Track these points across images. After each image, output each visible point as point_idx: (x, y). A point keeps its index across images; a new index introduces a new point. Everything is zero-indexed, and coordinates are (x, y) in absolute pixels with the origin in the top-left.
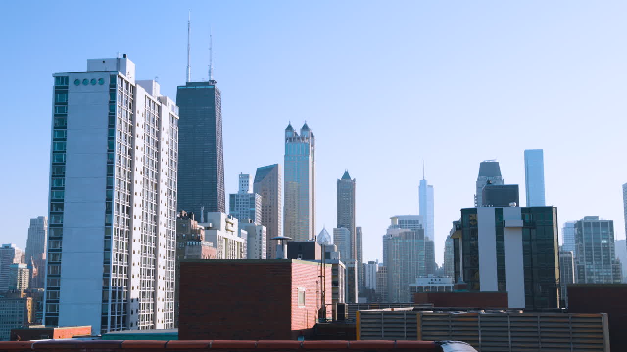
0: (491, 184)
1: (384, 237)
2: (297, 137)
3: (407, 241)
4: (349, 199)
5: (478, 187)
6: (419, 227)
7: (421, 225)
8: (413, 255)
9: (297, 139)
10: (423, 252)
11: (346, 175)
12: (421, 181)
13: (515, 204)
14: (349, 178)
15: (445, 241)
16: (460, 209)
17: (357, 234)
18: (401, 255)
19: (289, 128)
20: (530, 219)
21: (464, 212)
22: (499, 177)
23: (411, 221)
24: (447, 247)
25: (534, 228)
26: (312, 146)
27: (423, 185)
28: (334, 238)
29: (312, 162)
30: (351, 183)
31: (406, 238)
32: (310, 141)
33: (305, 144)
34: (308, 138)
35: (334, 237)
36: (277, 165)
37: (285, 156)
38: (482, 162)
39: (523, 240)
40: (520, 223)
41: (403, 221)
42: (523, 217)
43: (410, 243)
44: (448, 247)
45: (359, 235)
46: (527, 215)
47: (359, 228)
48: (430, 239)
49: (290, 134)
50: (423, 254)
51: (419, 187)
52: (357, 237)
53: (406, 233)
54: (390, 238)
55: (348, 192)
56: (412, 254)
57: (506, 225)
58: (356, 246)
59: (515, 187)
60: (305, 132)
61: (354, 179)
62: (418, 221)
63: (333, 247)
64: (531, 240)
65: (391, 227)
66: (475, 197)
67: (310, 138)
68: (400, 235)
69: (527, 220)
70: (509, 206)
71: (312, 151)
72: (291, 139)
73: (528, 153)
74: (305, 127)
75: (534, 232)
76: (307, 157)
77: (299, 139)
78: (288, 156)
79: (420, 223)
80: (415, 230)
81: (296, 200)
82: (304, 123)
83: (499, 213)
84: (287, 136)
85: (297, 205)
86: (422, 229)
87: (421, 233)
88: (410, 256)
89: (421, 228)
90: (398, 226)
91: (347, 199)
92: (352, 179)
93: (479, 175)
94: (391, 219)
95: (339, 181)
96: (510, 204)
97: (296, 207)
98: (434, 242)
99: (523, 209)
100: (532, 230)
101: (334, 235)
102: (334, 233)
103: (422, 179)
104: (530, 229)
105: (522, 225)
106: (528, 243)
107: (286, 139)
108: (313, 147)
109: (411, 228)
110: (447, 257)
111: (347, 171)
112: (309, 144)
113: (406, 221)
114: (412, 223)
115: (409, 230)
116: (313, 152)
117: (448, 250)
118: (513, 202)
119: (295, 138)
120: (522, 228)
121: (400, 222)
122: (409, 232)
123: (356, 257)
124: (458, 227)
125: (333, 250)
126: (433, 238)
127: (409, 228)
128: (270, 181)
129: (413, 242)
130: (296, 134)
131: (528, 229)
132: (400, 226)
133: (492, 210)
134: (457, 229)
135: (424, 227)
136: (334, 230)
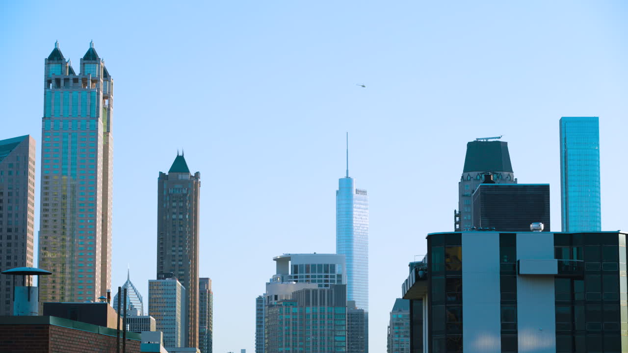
0: (493, 182)
1: (259, 300)
2: (71, 77)
3: (309, 310)
4: (184, 216)
5: (462, 196)
6: (336, 279)
7: (340, 276)
8: (322, 340)
9: (71, 81)
10: (343, 333)
11: (180, 164)
12: (341, 180)
13: (542, 226)
14: (186, 170)
15: (391, 310)
16: (426, 235)
17: (201, 293)
18: (294, 341)
19: (56, 56)
20: (572, 257)
21: (433, 240)
22: (506, 173)
23: (320, 266)
24: (395, 324)
25: (581, 278)
26: (104, 98)
27: (345, 189)
28: (150, 303)
29: (104, 133)
30: (189, 182)
31: (308, 303)
32: (102, 87)
33: (90, 92)
34: (95, 81)
35: (150, 298)
36: (27, 138)
37: (44, 118)
38: (472, 140)
39: (557, 304)
40: (552, 267)
41: (301, 266)
42: (558, 254)
43: (314, 314)
44: (397, 324)
45: (205, 296)
46: (565, 250)
47: (205, 281)
48: (359, 306)
49: (55, 68)
50: (343, 339)
51: (337, 192)
52: (201, 301)
53: (308, 291)
54: (274, 302)
55: (184, 201)
56: (318, 338)
57: (523, 271)
58: (197, 321)
59: (543, 191)
60: (89, 67)
61: (197, 174)
62: (333, 267)
63: (147, 320)
64: (573, 302)
65: (274, 280)
66: (456, 216)
67: (102, 80)
68: (296, 294)
69: (566, 260)
70: (529, 230)
71: (104, 108)
72: (58, 81)
73: (566, 124)
74: (91, 57)
75: (579, 285)
76: (93, 122)
77: (76, 80)
78: (49, 118)
79: (338, 271)
80: (326, 286)
81: (68, 216)
82: (89, 48)
83: (508, 245)
84: (51, 76)
85: (68, 227)
86: (344, 283)
87: (339, 293)
88: (314, 341)
89: (340, 281)
90: (291, 277)
91: (181, 217)
92: (192, 173)
93: (467, 169)
94: (275, 262)
95: (162, 176)
96: (532, 226)
97: (68, 232)
98: (367, 313)
99: (557, 235)
100: (576, 282)
101: (150, 294)
102: (150, 290)
103: (344, 176)
104: (573, 279)
105: (555, 271)
106: (567, 310)
107: (48, 82)
108: (107, 101)
109: (319, 281)
110: (396, 346)
111: (181, 154)
112: (98, 94)
113: (307, 267)
114: (320, 271)
115: (314, 286)
116: (108, 110)
117: (397, 331)
118: (538, 221)
119: (67, 80)
120: (555, 277)
121: (295, 268)
122: (315, 291)
123: (197, 344)
124: (420, 273)
125: (148, 329)
126: (366, 303)
127: (313, 281)
128: (10, 173)
129: (322, 313)
130: (71, 71)
131: (568, 280)
132: (296, 277)
133: (493, 238)
134: (417, 278)
135: (345, 281)
136: (151, 284)
